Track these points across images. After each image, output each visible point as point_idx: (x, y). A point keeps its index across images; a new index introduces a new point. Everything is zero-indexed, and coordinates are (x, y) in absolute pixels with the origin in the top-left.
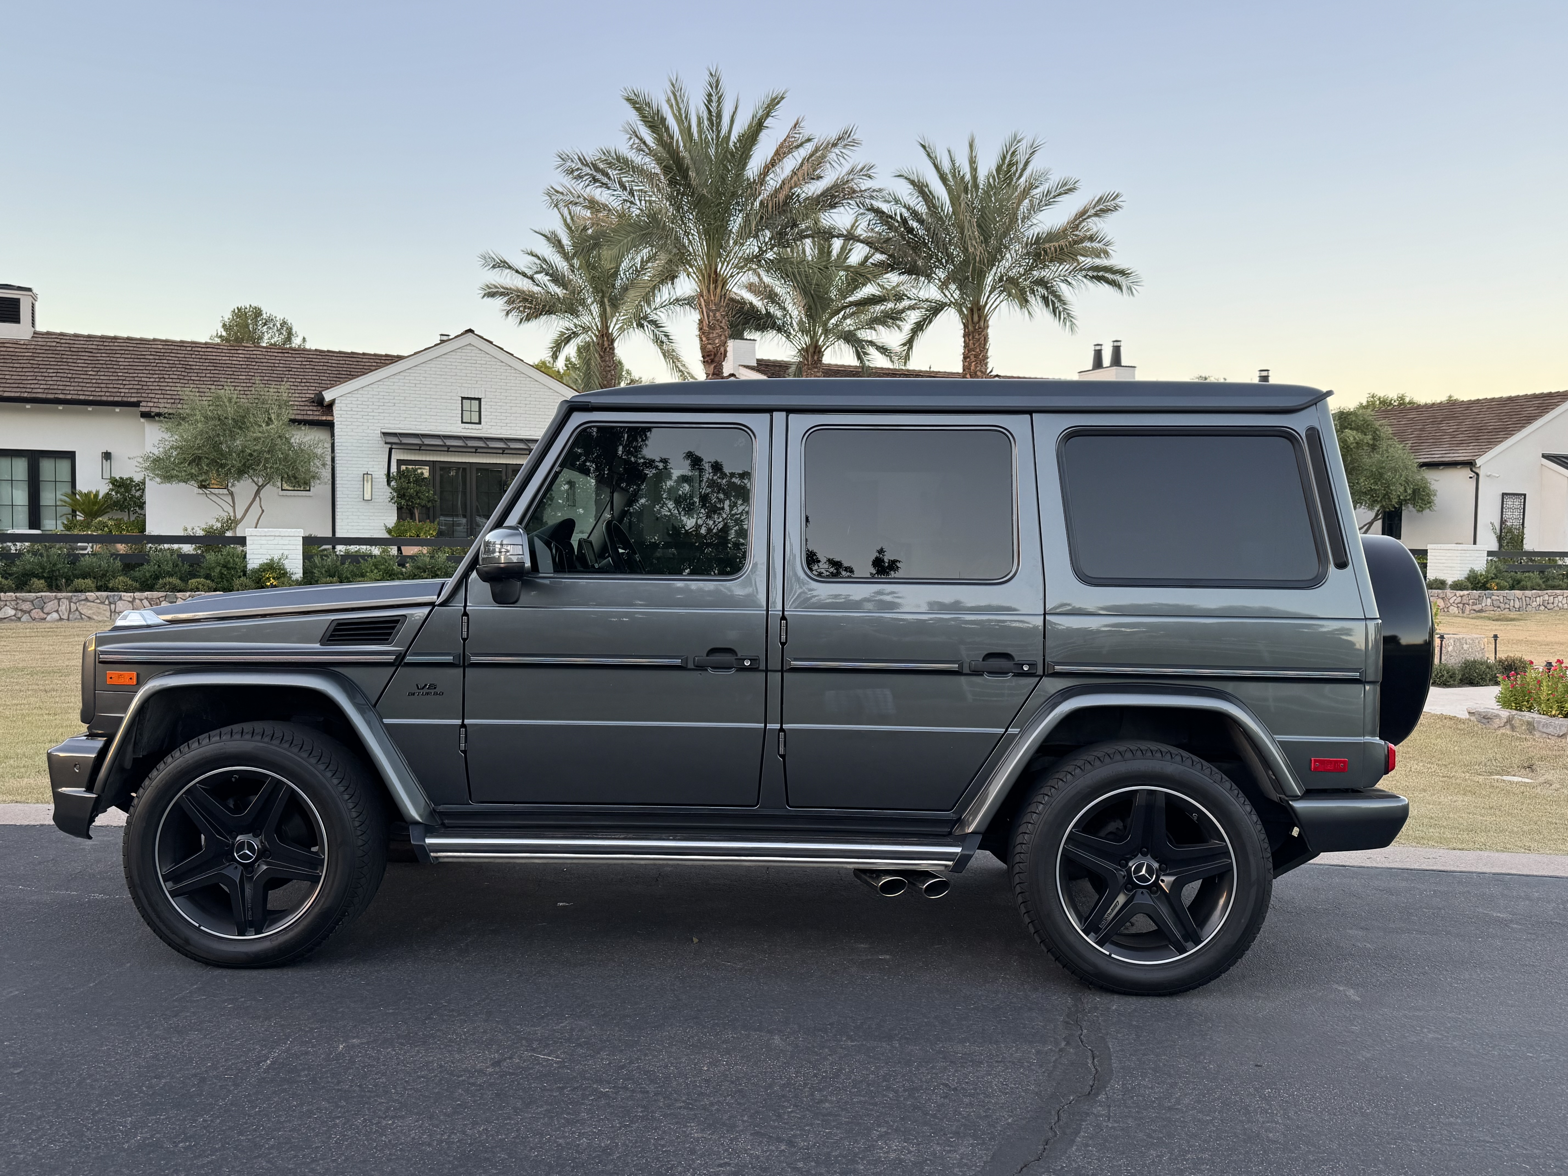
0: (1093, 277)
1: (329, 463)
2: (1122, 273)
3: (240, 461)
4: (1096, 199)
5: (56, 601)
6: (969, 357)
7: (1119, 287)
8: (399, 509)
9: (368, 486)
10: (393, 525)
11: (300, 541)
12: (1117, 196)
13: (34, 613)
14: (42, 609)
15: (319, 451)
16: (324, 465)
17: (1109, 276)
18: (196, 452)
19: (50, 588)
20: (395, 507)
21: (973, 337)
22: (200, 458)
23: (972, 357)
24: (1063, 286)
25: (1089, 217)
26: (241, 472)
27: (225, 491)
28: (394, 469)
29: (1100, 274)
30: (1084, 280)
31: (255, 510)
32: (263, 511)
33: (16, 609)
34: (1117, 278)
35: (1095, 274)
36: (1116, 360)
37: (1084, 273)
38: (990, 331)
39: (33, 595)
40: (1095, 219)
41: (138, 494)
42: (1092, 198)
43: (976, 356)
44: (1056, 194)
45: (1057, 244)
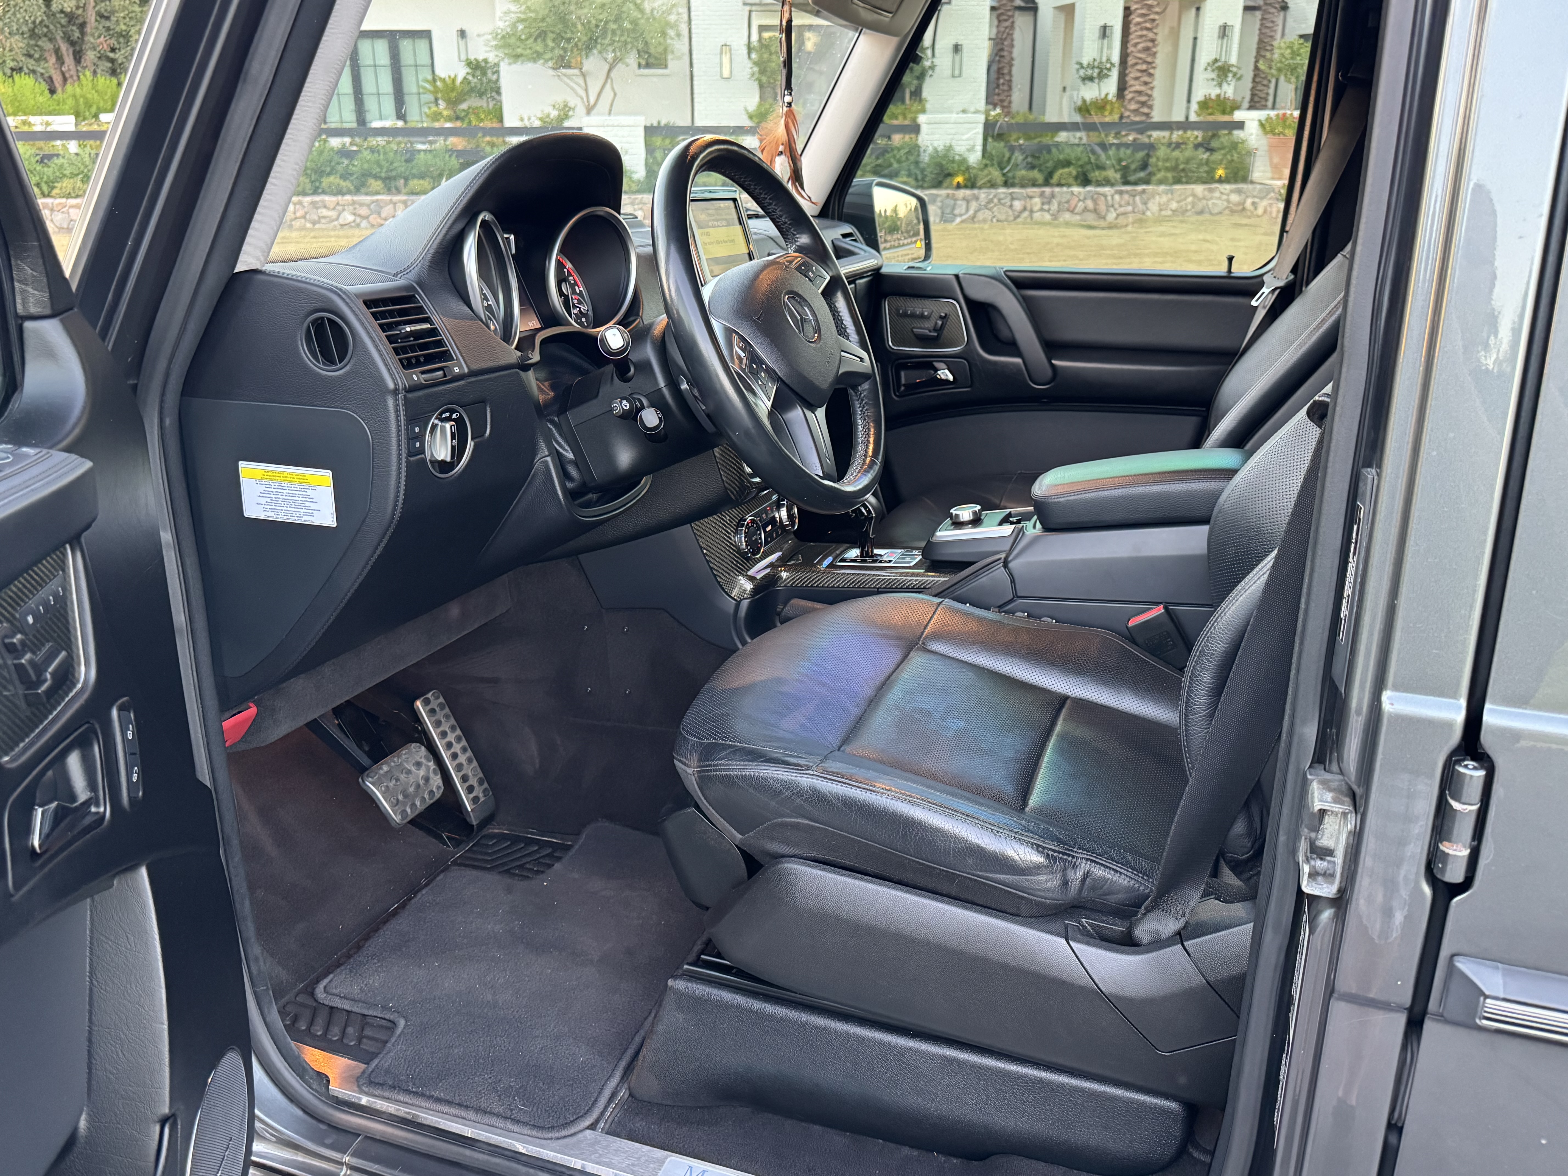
1: (685, 33)
3: (586, 35)
5: (391, 206)
8: (761, 86)
9: (726, 60)
10: (755, 108)
11: (641, 132)
13: (371, 218)
14: (379, 214)
15: (672, 18)
16: (679, 35)
18: (540, 24)
19: (389, 191)
20: (756, 85)
22: (545, 32)
26: (589, 47)
27: (576, 71)
28: (755, 37)
31: (608, 93)
32: (615, 95)
33: (354, 214)
39: (368, 198)
41: (495, 77)
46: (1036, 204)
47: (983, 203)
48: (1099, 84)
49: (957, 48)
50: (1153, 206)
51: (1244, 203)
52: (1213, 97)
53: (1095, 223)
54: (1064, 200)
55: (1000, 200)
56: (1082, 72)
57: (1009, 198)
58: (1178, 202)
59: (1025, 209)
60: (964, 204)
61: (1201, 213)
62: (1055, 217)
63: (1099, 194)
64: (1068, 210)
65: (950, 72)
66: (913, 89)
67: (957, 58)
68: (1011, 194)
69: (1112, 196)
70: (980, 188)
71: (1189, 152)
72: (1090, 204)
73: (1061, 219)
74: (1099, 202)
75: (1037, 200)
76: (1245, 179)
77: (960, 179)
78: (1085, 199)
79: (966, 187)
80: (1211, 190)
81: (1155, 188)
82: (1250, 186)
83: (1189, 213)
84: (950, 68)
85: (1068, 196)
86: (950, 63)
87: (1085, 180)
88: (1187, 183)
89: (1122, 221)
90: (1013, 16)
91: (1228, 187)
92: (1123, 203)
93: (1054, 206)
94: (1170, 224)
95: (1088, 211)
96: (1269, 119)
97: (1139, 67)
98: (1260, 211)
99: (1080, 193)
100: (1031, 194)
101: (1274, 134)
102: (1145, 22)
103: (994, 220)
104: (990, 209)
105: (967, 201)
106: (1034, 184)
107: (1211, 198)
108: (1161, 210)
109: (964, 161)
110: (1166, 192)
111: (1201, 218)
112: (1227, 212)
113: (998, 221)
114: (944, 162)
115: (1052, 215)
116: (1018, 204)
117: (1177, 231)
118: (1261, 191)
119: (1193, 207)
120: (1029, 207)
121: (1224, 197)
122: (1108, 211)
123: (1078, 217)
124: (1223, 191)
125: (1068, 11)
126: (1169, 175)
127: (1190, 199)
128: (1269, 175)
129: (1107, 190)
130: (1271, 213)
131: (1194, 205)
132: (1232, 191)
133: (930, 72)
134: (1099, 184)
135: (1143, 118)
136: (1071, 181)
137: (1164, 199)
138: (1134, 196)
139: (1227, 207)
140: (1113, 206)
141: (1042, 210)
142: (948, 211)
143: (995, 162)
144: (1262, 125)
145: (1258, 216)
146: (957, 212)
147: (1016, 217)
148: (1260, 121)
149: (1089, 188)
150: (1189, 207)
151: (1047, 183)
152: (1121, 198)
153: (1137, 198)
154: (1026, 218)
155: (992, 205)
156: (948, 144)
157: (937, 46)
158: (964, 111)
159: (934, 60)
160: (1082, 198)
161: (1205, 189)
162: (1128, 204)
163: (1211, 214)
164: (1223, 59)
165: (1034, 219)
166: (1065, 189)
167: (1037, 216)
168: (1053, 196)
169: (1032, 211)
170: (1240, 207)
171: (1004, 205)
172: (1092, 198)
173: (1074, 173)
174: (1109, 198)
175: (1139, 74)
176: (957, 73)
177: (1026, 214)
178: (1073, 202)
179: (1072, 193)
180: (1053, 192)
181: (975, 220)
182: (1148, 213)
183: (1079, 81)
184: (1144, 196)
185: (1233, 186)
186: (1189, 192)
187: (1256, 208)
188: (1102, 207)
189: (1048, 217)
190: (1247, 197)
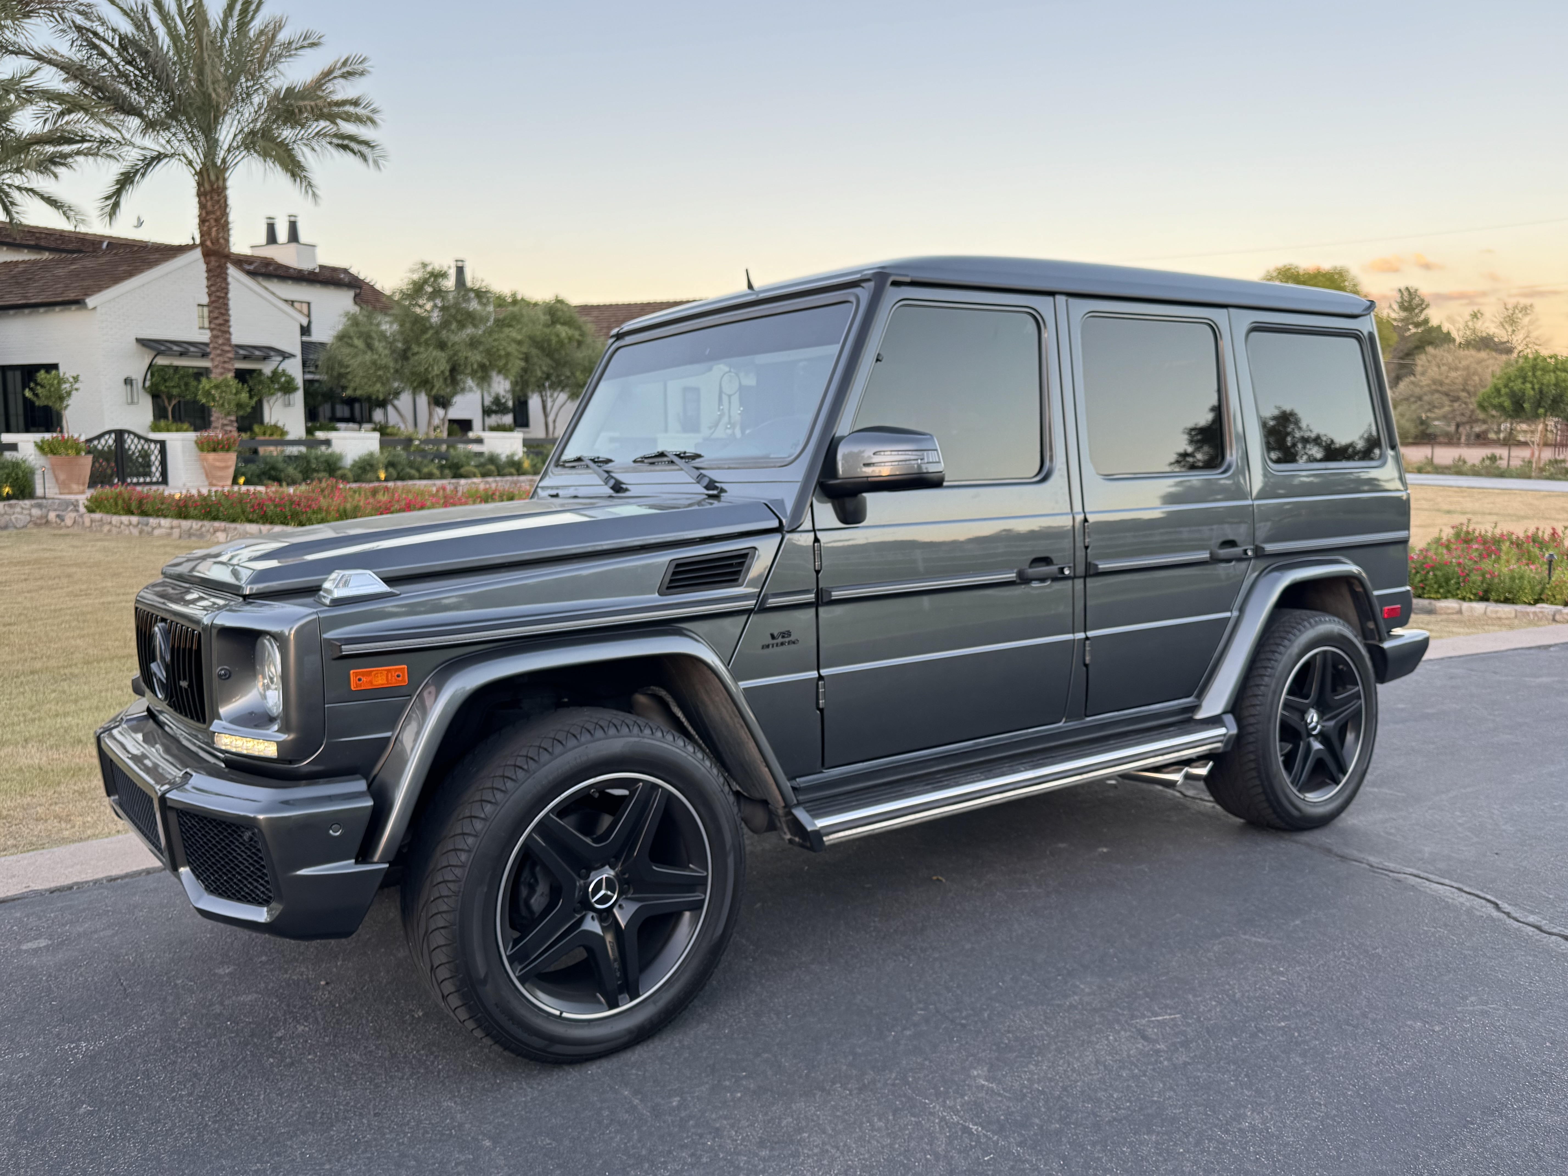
0: (338, 146)
2: (366, 143)
4: (342, 60)
6: (208, 221)
7: (364, 157)
12: (364, 59)
17: (353, 145)
21: (212, 198)
23: (212, 221)
24: (306, 150)
25: (335, 78)
29: (346, 142)
30: (329, 146)
34: (363, 149)
35: (340, 142)
36: (293, 236)
37: (328, 139)
38: (230, 193)
40: (341, 81)
42: (337, 59)
43: (217, 220)
44: (298, 46)
45: (313, 103)
51: (47, 516)
80: (11, 506)
82: (42, 501)
98: (68, 522)
101: (55, 454)
107: (14, 513)
112: (30, 525)
118: (54, 504)
121: (24, 512)
124: (14, 507)
132: (32, 506)
139: (31, 521)
144: (36, 444)
148: (35, 442)
163: (16, 527)
170: (44, 521)
185: (28, 502)
187: (63, 520)
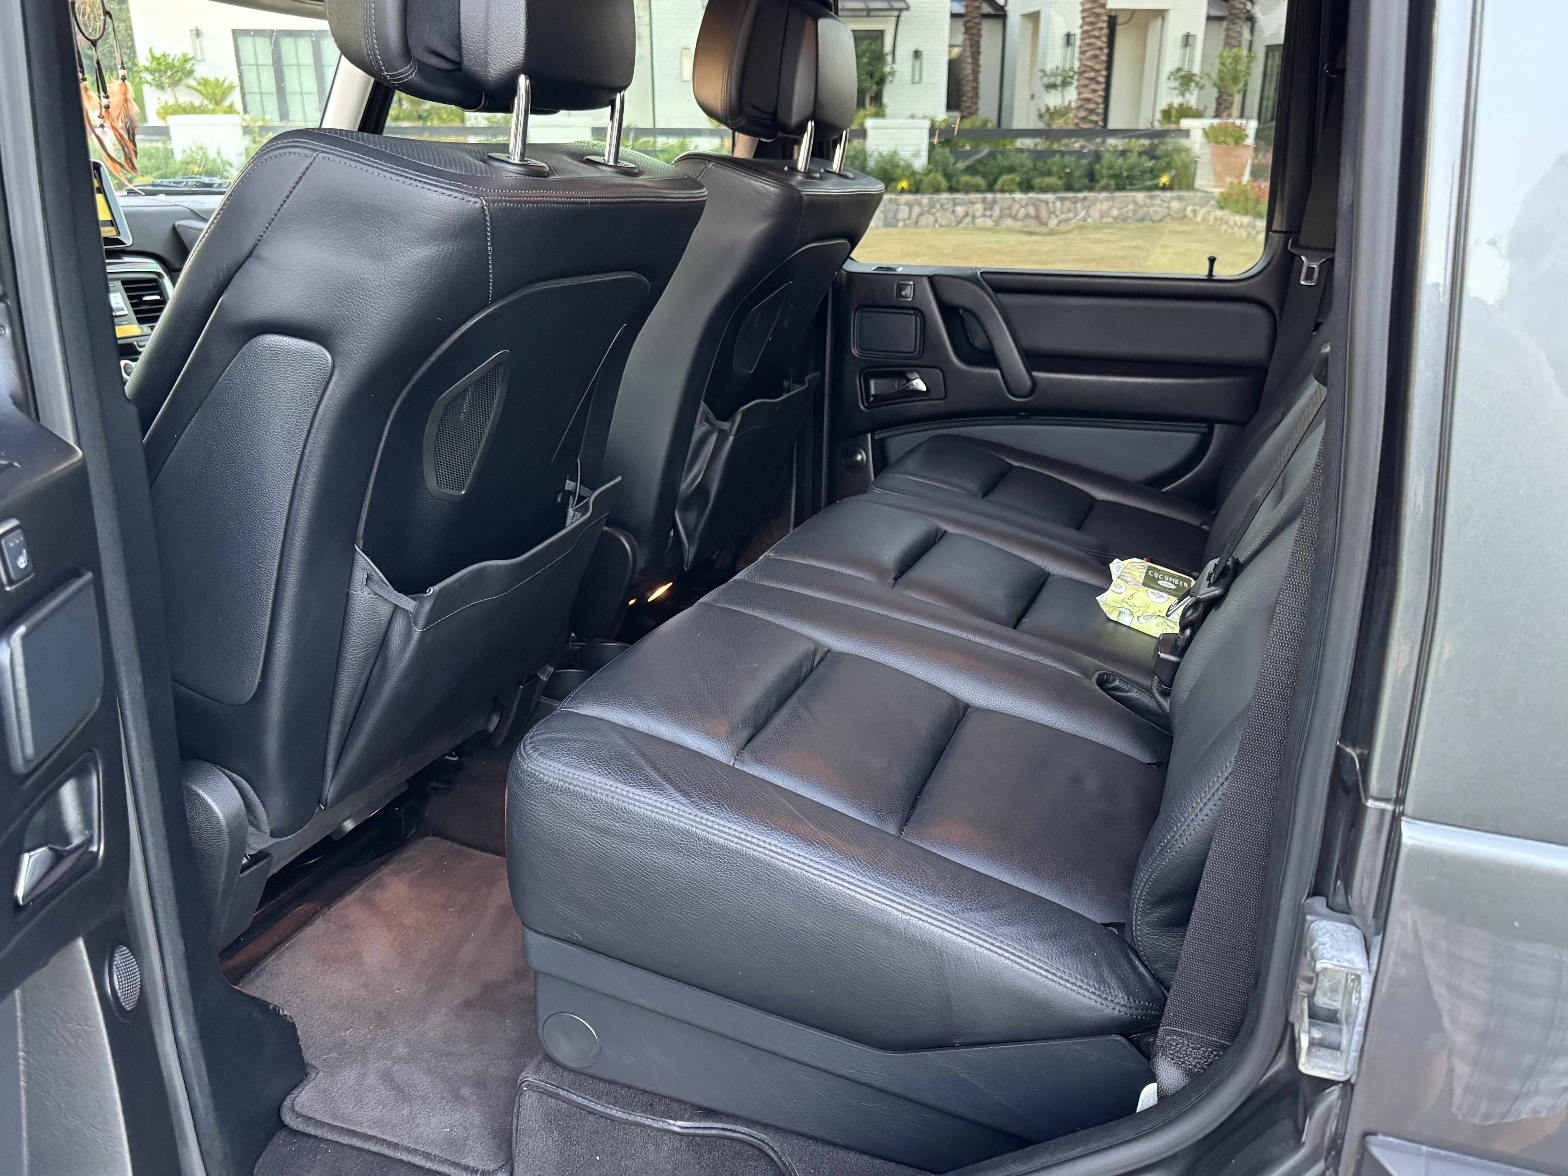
9: (686, 62)
46: (978, 210)
47: (926, 209)
48: (1062, 92)
49: (917, 54)
50: (1095, 213)
51: (1184, 210)
52: (1176, 105)
53: (1037, 230)
54: (1006, 206)
55: (942, 205)
56: (1046, 80)
57: (951, 204)
58: (1119, 209)
59: (967, 215)
60: (906, 209)
61: (1142, 220)
62: (997, 223)
63: (1040, 200)
64: (1010, 216)
65: (909, 78)
66: (873, 95)
67: (917, 64)
68: (953, 199)
69: (1054, 203)
70: (923, 193)
71: (1133, 159)
72: (1031, 210)
73: (1003, 226)
74: (1041, 209)
75: (979, 207)
76: (1190, 187)
77: (904, 184)
78: (1027, 205)
79: (910, 192)
80: (1152, 197)
81: (1096, 195)
82: (1192, 194)
83: (1130, 221)
84: (910, 74)
85: (1009, 203)
86: (910, 69)
87: (1027, 186)
88: (1132, 190)
89: (1064, 227)
90: (979, 24)
91: (1168, 194)
92: (1065, 209)
93: (996, 212)
94: (1109, 231)
95: (1031, 217)
96: (1212, 127)
97: (1087, 75)
98: (1199, 219)
99: (1021, 199)
100: (973, 200)
101: (1217, 143)
102: (1093, 30)
103: (937, 225)
104: (933, 214)
105: (910, 206)
106: (977, 189)
108: (1102, 217)
109: (909, 166)
110: (1107, 199)
111: (1140, 225)
112: (1168, 219)
113: (941, 226)
114: (889, 167)
115: (995, 221)
116: (960, 210)
117: (1112, 238)
118: (1202, 198)
119: (1134, 214)
120: (971, 212)
121: (1165, 204)
122: (1049, 217)
123: (1020, 224)
124: (1164, 198)
125: (1034, 18)
126: (1112, 183)
127: (1131, 206)
128: (1212, 183)
129: (1049, 197)
130: (1208, 221)
131: (1135, 212)
133: (890, 78)
134: (1043, 190)
135: (1092, 126)
136: (1015, 187)
137: (1105, 205)
138: (1076, 203)
139: (1168, 215)
140: (1054, 213)
141: (984, 215)
142: (890, 215)
143: (940, 168)
144: (1206, 133)
145: (1197, 224)
146: (900, 216)
147: (959, 223)
148: (1204, 129)
149: (1031, 195)
150: (1130, 214)
151: (991, 188)
152: (1063, 205)
153: (1079, 205)
154: (968, 223)
155: (934, 210)
156: (892, 150)
157: (897, 52)
158: (913, 117)
159: (894, 66)
160: (1023, 204)
161: (1146, 197)
162: (1069, 210)
163: (1152, 221)
164: (1186, 69)
165: (977, 226)
166: (1007, 195)
167: (979, 221)
168: (994, 202)
169: (974, 217)
170: (1181, 215)
171: (946, 210)
172: (1034, 205)
173: (1018, 179)
174: (1051, 205)
175: (1087, 82)
176: (917, 79)
177: (968, 220)
178: (1016, 207)
179: (1014, 199)
180: (994, 198)
181: (919, 224)
182: (1090, 220)
183: (1043, 89)
184: (1086, 204)
185: (1175, 194)
186: (1130, 199)
187: (1196, 216)
188: (1044, 214)
189: (990, 223)
190: (1188, 205)
